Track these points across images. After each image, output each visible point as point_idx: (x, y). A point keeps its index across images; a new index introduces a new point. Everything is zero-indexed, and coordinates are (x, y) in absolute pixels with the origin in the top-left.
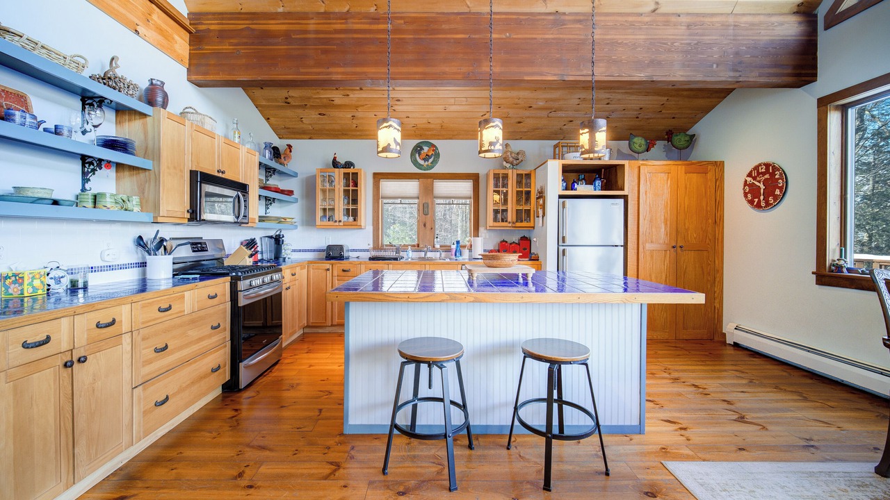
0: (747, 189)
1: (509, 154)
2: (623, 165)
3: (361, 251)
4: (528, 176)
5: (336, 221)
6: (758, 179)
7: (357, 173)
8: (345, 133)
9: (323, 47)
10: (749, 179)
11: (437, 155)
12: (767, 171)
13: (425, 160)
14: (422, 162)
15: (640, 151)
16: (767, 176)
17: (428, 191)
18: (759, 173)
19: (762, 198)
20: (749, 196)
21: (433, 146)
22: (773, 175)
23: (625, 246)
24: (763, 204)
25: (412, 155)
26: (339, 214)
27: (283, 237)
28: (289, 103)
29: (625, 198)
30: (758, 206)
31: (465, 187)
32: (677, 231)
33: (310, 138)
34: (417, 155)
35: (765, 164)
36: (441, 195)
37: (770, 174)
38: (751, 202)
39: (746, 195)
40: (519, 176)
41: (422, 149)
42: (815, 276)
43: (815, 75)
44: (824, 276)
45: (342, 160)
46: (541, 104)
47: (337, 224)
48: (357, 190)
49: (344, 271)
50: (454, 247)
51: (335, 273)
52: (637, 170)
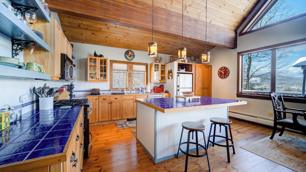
0: (219, 73)
1: (158, 58)
2: (192, 65)
3: (105, 91)
4: (164, 65)
5: (96, 79)
6: (222, 71)
7: (106, 60)
8: (99, 42)
9: (117, 8)
10: (220, 71)
11: (134, 56)
12: (224, 69)
13: (130, 57)
14: (129, 58)
15: (193, 61)
16: (224, 70)
17: (130, 68)
18: (222, 69)
19: (223, 75)
20: (219, 75)
21: (133, 52)
22: (226, 70)
23: (192, 88)
24: (223, 77)
25: (125, 54)
26: (98, 76)
27: (74, 85)
28: (80, 26)
29: (192, 74)
30: (222, 78)
31: (143, 68)
32: (203, 84)
33: (82, 43)
34: (127, 55)
35: (224, 67)
36: (136, 70)
37: (225, 70)
38: (220, 77)
39: (218, 74)
40: (162, 65)
41: (129, 53)
42: (236, 95)
43: (237, 47)
44: (238, 95)
45: (98, 54)
46: (172, 43)
47: (97, 80)
48: (106, 67)
49: (104, 99)
50: (141, 89)
51: (100, 100)
52: (195, 66)
